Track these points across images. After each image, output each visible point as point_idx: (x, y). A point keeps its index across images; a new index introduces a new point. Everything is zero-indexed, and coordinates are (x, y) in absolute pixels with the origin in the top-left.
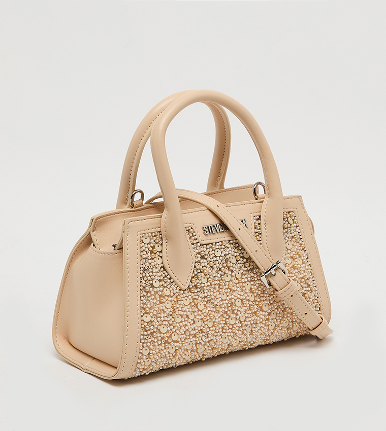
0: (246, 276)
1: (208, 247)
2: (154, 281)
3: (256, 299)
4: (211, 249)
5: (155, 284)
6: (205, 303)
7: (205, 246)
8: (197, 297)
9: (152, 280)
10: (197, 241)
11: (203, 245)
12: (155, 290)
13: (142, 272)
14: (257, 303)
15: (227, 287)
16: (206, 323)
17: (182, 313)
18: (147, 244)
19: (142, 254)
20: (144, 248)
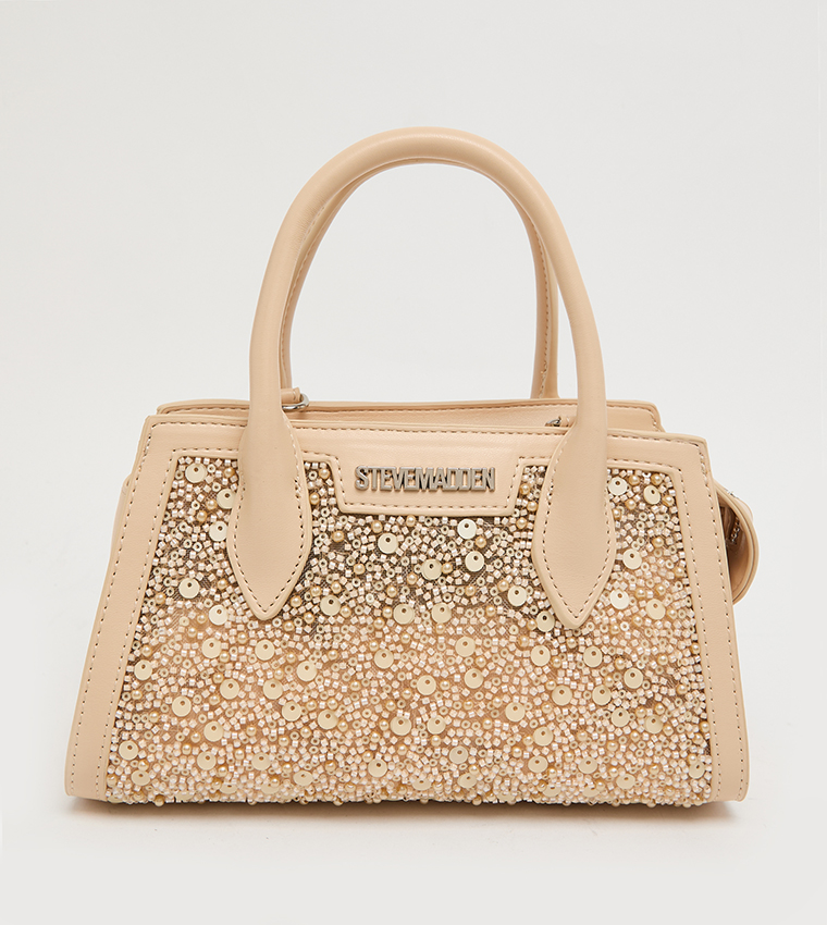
0: (464, 621)
1: (361, 522)
2: (185, 582)
3: (488, 685)
4: (367, 531)
5: (184, 591)
6: (320, 665)
7: (352, 519)
8: (300, 646)
9: (181, 578)
10: (332, 501)
11: (348, 515)
12: (180, 603)
13: (159, 553)
14: (489, 696)
15: (396, 638)
16: (313, 716)
17: (242, 677)
18: (195, 485)
19: (171, 505)
20: (181, 492)
